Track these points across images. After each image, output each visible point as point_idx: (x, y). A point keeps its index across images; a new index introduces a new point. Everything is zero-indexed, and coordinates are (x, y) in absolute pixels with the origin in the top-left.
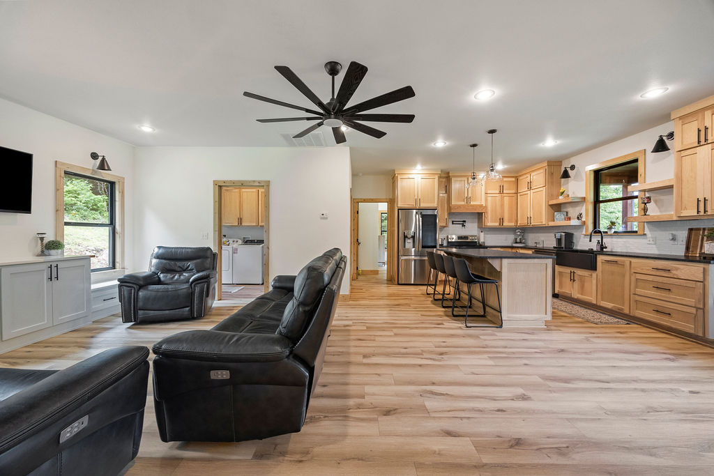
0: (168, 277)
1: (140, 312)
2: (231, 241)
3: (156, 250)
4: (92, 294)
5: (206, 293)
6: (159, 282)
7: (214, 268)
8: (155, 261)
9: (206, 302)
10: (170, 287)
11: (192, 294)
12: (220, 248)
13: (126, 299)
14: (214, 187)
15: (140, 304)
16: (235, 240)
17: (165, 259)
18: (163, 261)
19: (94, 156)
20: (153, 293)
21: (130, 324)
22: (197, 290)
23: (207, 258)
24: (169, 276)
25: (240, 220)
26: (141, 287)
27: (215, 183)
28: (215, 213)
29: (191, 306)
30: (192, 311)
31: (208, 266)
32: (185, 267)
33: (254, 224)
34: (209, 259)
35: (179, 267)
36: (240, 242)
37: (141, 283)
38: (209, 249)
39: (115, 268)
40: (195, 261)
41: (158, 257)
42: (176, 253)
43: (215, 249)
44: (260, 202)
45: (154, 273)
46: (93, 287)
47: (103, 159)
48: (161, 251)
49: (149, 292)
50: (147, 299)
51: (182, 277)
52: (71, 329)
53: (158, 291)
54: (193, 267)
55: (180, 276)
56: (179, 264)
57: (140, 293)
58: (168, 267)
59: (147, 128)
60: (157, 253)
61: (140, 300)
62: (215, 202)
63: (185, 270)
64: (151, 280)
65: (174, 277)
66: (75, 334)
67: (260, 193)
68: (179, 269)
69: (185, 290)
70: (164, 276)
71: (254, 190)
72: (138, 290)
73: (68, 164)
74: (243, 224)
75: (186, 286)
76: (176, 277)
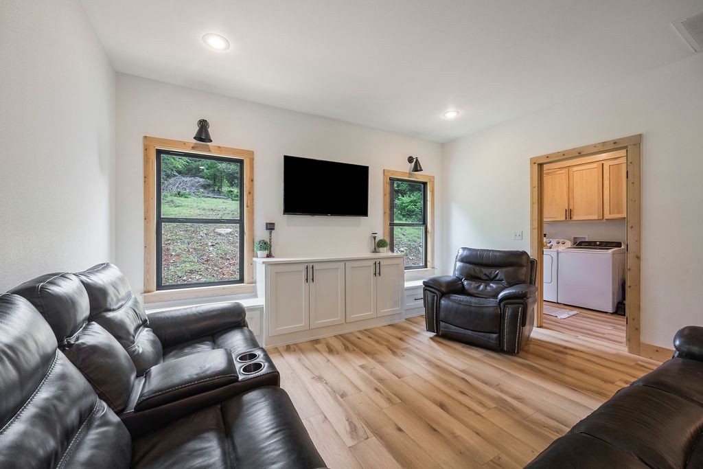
0: (472, 286)
1: (442, 324)
2: (554, 242)
3: (461, 252)
4: (406, 292)
5: (522, 319)
6: (462, 291)
7: (532, 282)
8: (459, 264)
9: (521, 333)
10: (473, 300)
11: (502, 316)
12: (541, 253)
13: (430, 305)
14: (532, 168)
15: (442, 315)
16: (561, 241)
17: (469, 263)
18: (467, 265)
19: (410, 160)
20: (455, 305)
21: (432, 334)
22: (508, 312)
23: (522, 266)
24: (474, 284)
25: (569, 213)
26: (443, 295)
27: (533, 161)
28: (532, 204)
29: (500, 332)
30: (500, 339)
31: (523, 277)
32: (493, 276)
33: (595, 217)
34: (525, 269)
35: (485, 274)
36: (569, 244)
37: (443, 289)
38: (524, 253)
39: (426, 267)
40: (505, 269)
41: (463, 260)
42: (481, 256)
43: (532, 253)
44: (606, 183)
45: (459, 279)
46: (407, 284)
47: (417, 160)
48: (466, 253)
49: (450, 303)
50: (448, 310)
51: (488, 288)
52: (389, 323)
53: (459, 303)
54: (503, 277)
55: (486, 286)
56: (486, 271)
57: (442, 302)
58: (473, 274)
59: (451, 114)
60: (462, 255)
61: (441, 310)
62: (533, 188)
63: (493, 280)
64: (454, 288)
65: (479, 286)
66: (390, 330)
67: (606, 168)
68: (485, 278)
69: (491, 309)
70: (468, 284)
71: (595, 165)
72: (440, 298)
73: (392, 171)
74: (575, 218)
75: (492, 302)
76: (482, 287)
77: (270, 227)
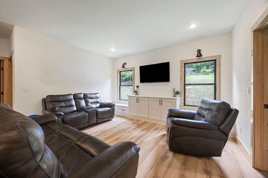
18: (200, 106)
24: (197, 117)
35: (203, 113)
42: (204, 102)
47: (198, 51)
58: (199, 111)
68: (202, 116)
73: (185, 60)
76: (199, 119)
77: (138, 87)
